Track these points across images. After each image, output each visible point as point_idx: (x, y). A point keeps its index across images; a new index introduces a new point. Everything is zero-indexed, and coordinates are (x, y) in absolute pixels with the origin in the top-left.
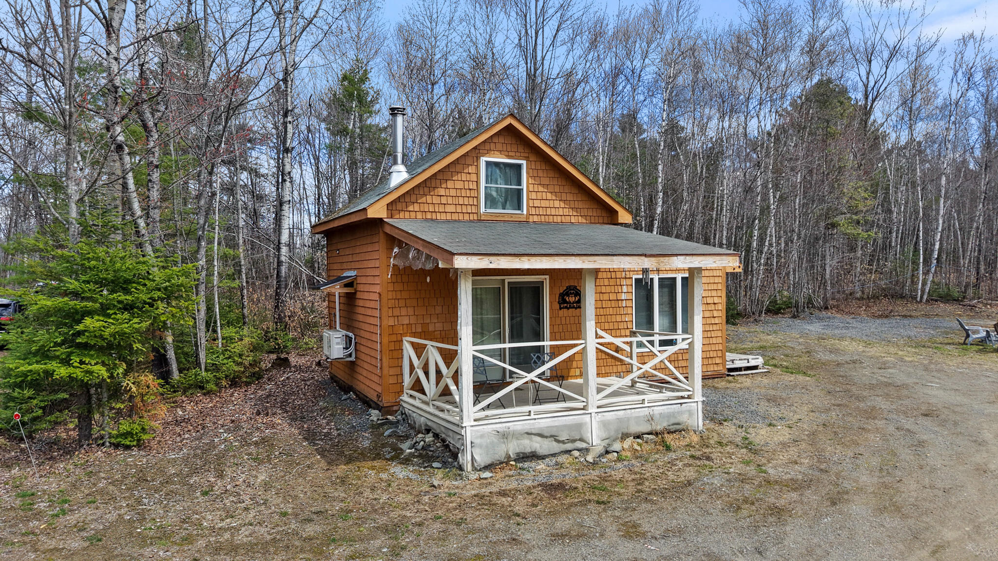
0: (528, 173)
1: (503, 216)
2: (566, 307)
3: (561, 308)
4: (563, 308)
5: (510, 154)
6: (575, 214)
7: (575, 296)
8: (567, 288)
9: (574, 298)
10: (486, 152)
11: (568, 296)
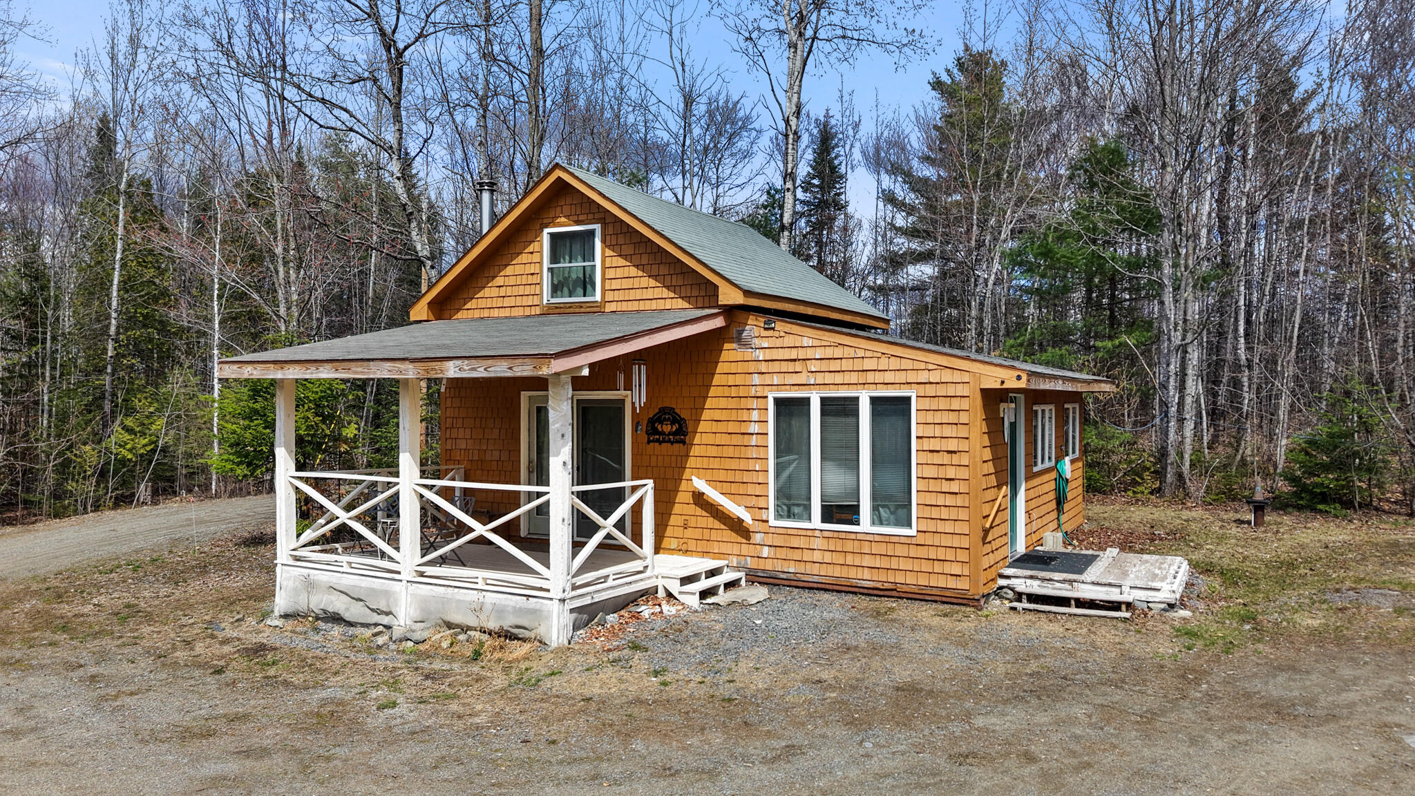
0: (603, 241)
1: (570, 307)
2: (658, 441)
3: (649, 442)
4: (653, 441)
5: (581, 218)
6: (672, 295)
7: (672, 424)
8: (660, 411)
9: (669, 426)
10: (550, 220)
11: (661, 423)
